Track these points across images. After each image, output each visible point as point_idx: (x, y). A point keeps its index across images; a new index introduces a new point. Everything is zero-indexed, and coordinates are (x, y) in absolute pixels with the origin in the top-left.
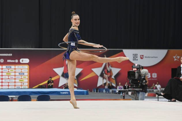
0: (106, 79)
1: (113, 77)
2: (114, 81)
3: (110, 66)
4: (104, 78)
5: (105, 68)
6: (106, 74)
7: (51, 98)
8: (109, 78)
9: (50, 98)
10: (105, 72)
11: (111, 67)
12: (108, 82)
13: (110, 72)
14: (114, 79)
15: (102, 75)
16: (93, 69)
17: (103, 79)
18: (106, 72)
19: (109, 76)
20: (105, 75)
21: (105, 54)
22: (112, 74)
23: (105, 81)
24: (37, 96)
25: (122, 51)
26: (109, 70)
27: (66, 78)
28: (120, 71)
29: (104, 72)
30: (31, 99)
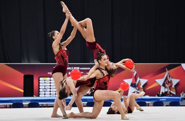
0: (167, 88)
1: (173, 86)
2: (174, 90)
3: (171, 78)
4: (165, 87)
5: (166, 79)
6: (167, 84)
8: (170, 88)
10: (166, 82)
11: (172, 78)
12: (169, 91)
13: (171, 82)
15: (164, 85)
16: (156, 80)
17: (165, 88)
18: (168, 83)
19: (170, 85)
20: (166, 85)
21: (166, 68)
22: (173, 84)
23: (166, 90)
25: (181, 65)
26: (170, 81)
27: (135, 88)
28: (179, 81)
29: (165, 83)
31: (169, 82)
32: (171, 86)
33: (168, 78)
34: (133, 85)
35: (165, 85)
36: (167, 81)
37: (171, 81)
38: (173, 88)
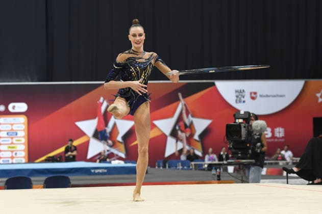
0: (181, 141)
1: (196, 137)
2: (199, 145)
3: (190, 116)
4: (178, 139)
5: (180, 118)
6: (182, 131)
7: (73, 183)
8: (189, 140)
9: (70, 182)
10: (179, 127)
11: (193, 116)
12: (187, 148)
13: (191, 127)
14: (198, 141)
15: (174, 134)
16: (156, 123)
17: (177, 141)
18: (183, 128)
19: (188, 134)
20: (179, 133)
22: (195, 132)
23: (180, 146)
24: (44, 178)
25: (213, 84)
26: (188, 124)
27: (103, 141)
28: (211, 124)
29: (177, 128)
30: (31, 184)
31: (186, 126)
32: (192, 135)
33: (184, 115)
34: (99, 136)
35: (177, 133)
36: (181, 123)
37: (192, 123)
38: (196, 140)
